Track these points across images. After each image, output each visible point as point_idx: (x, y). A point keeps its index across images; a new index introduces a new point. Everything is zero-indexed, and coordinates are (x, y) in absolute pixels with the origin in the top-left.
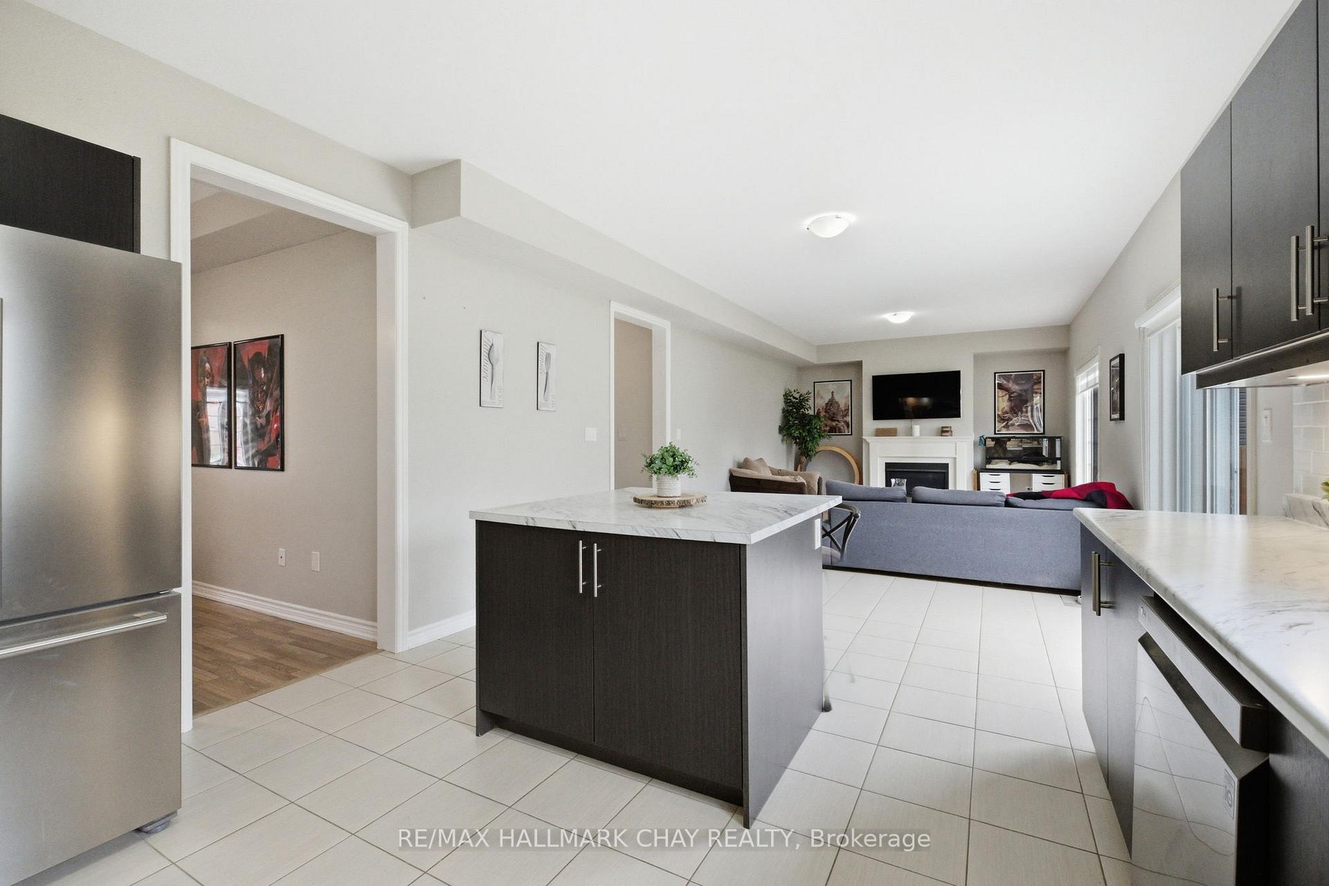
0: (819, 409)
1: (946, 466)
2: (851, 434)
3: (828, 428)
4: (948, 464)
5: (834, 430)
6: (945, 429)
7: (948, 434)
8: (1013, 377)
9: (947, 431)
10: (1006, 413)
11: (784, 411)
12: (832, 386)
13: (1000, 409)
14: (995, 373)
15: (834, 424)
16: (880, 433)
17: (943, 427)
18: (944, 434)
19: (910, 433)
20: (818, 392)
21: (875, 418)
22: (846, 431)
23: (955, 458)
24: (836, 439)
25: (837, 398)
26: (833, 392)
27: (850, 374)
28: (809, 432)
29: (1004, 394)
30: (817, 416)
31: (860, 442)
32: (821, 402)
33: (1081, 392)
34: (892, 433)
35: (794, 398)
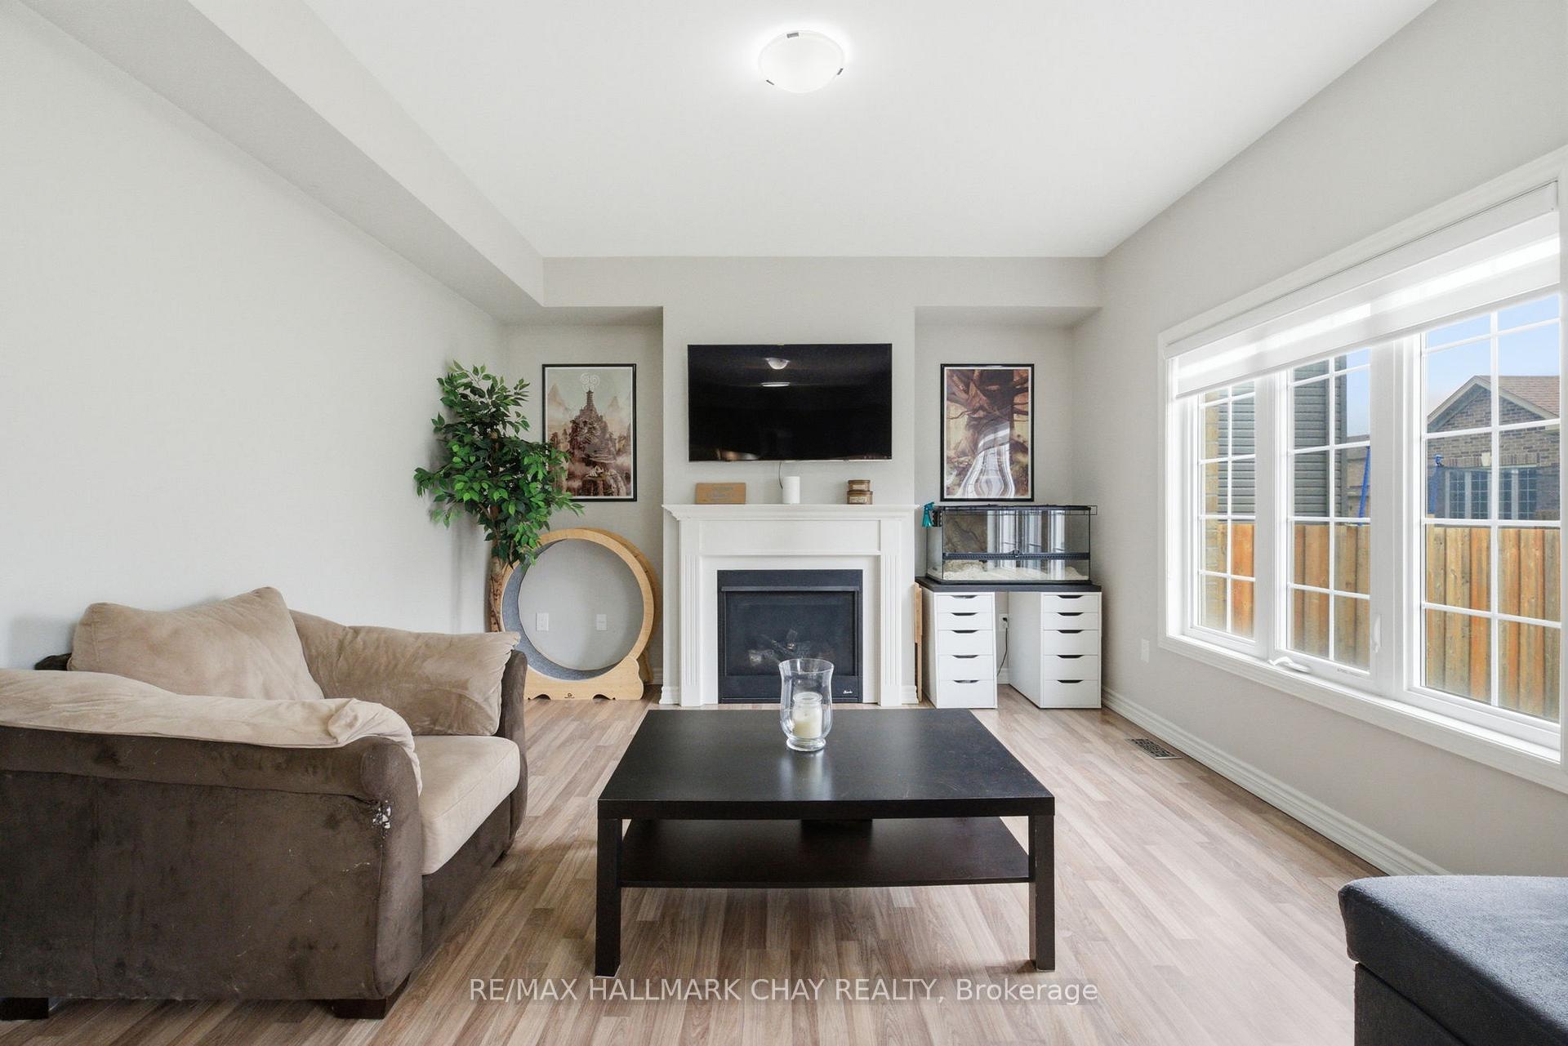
0: (555, 435)
1: (857, 575)
2: (635, 499)
3: (577, 484)
4: (861, 571)
5: (592, 489)
6: (856, 487)
7: (865, 498)
8: (976, 373)
9: (861, 492)
10: (964, 454)
11: (439, 426)
12: (588, 379)
13: (952, 446)
14: (943, 366)
15: (593, 472)
16: (705, 495)
17: (851, 482)
18: (855, 499)
19: (777, 494)
20: (554, 390)
21: (695, 456)
22: (623, 490)
23: (877, 559)
24: (592, 510)
25: (600, 408)
26: (589, 393)
27: (629, 348)
28: (516, 491)
29: (960, 412)
30: (546, 448)
31: (656, 520)
32: (561, 418)
33: (1178, 397)
34: (734, 495)
35: (475, 391)
